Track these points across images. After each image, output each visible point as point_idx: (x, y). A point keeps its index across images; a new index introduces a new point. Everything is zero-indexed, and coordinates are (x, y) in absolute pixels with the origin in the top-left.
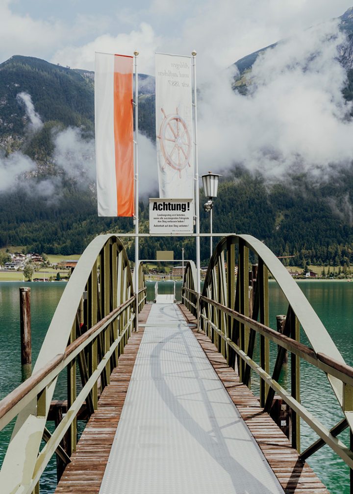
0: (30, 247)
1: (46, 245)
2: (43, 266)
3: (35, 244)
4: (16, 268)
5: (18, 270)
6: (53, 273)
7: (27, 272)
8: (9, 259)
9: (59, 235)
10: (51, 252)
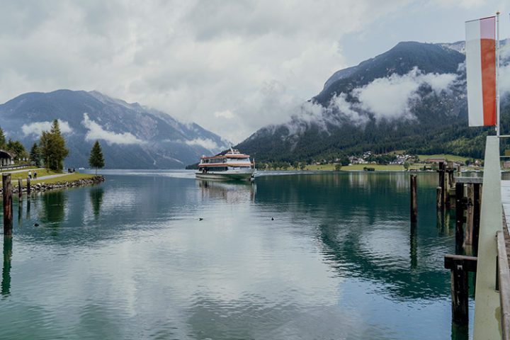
0: (408, 151)
1: (418, 149)
2: (415, 162)
3: (410, 149)
4: (399, 163)
5: (401, 164)
6: (422, 166)
7: (406, 166)
8: (395, 158)
9: (426, 143)
10: (420, 153)
